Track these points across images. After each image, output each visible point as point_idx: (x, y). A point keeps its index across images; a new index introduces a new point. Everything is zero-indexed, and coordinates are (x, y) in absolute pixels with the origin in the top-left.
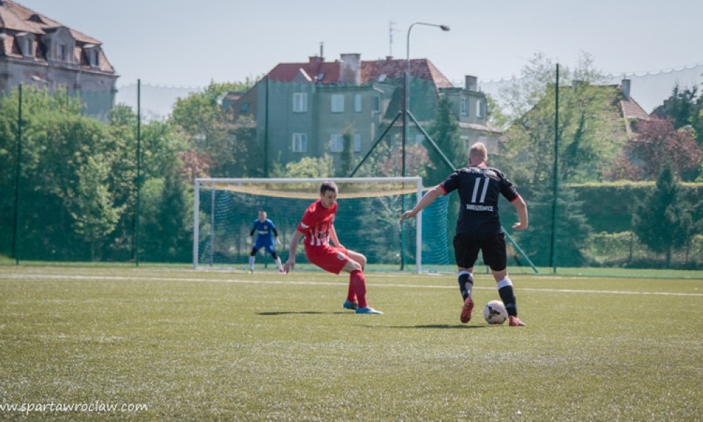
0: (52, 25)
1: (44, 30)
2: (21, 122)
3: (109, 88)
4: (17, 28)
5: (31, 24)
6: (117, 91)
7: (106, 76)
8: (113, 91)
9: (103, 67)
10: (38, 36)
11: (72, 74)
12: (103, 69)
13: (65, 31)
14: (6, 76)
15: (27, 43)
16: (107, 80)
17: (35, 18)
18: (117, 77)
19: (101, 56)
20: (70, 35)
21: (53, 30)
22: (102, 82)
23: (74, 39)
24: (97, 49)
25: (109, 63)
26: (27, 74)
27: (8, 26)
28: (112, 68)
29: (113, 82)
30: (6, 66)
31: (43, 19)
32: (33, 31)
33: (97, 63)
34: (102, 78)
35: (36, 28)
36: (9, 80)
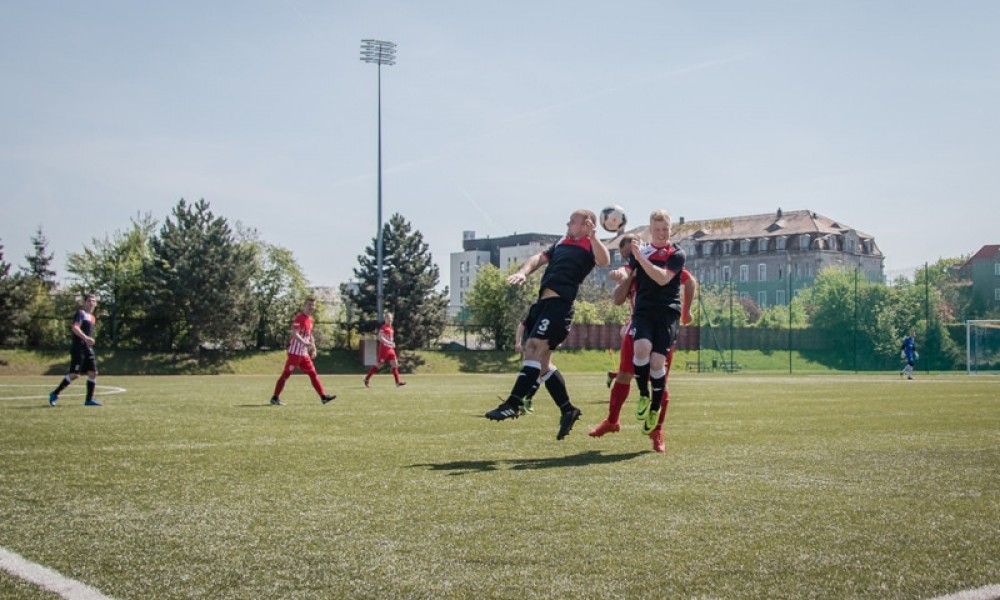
0: (845, 229)
1: (841, 232)
2: (844, 289)
3: (879, 265)
4: (826, 232)
5: (833, 229)
6: (884, 266)
7: (878, 258)
8: (882, 266)
9: (876, 252)
10: (837, 236)
11: (858, 257)
12: (875, 254)
13: (853, 232)
14: (820, 260)
15: (832, 240)
16: (878, 260)
17: (835, 225)
19: (874, 246)
20: (856, 234)
21: (846, 232)
22: (875, 261)
23: (859, 236)
24: (872, 242)
25: (879, 250)
26: (832, 258)
27: (820, 231)
28: (881, 252)
29: (882, 261)
30: (820, 254)
31: (840, 226)
32: (834, 233)
33: (872, 250)
34: (875, 259)
35: (836, 231)
36: (822, 263)
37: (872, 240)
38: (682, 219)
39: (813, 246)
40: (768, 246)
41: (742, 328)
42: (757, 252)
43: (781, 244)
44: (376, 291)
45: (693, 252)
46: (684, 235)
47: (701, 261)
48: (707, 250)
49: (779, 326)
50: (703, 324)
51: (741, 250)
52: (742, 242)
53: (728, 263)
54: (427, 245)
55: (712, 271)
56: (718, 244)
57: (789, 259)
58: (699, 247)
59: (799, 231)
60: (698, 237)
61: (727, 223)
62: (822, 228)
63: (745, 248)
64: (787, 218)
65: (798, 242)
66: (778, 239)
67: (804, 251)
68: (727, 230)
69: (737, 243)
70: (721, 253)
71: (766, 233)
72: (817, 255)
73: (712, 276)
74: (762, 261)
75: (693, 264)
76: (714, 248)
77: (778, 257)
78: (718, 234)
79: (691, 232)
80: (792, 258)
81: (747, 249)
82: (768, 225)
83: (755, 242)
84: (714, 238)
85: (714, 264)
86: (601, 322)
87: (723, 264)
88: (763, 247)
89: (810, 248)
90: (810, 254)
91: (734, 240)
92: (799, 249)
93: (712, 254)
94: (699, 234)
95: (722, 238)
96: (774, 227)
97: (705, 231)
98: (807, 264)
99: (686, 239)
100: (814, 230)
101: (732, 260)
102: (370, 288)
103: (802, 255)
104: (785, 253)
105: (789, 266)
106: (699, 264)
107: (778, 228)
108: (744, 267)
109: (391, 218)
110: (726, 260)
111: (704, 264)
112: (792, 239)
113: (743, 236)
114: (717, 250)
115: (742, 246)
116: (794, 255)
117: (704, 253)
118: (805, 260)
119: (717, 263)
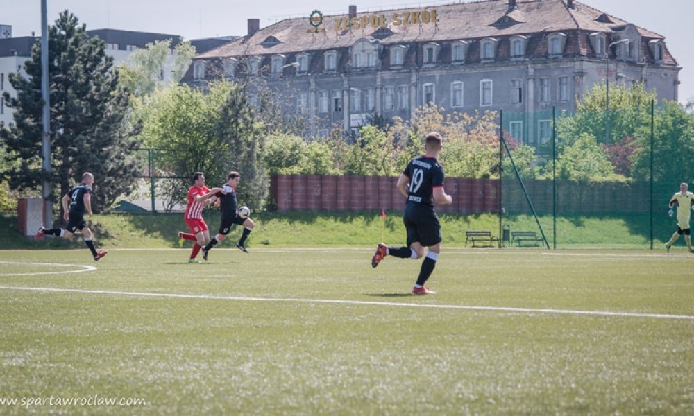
0: (618, 24)
1: (612, 29)
3: (671, 81)
4: (590, 29)
5: (601, 24)
6: (679, 83)
7: (670, 69)
8: (676, 83)
9: (666, 60)
10: (608, 34)
11: (639, 68)
12: (666, 62)
13: (632, 28)
14: (581, 74)
15: (599, 41)
16: (670, 73)
17: (604, 18)
18: (680, 68)
19: (664, 50)
20: (637, 31)
21: (622, 28)
22: (666, 75)
23: (641, 35)
24: (661, 43)
25: (671, 57)
26: (599, 71)
27: (582, 27)
28: (674, 60)
29: (676, 74)
30: (582, 65)
31: (611, 19)
32: (604, 30)
33: (661, 58)
34: (665, 71)
35: (605, 27)
36: (585, 77)
37: (662, 39)
38: (353, 9)
39: (569, 52)
40: (497, 52)
41: (535, 182)
42: (478, 61)
43: (518, 49)
44: (41, 127)
45: (373, 61)
46: (357, 34)
47: (387, 75)
48: (397, 57)
49: (586, 179)
50: (479, 175)
51: (453, 59)
52: (454, 45)
53: (431, 79)
54: (111, 59)
55: (404, 90)
56: (415, 48)
57: (531, 71)
58: (384, 53)
59: (548, 28)
60: (382, 38)
61: (429, 15)
62: (586, 22)
63: (458, 54)
64: (526, 5)
65: (545, 44)
66: (512, 40)
67: (555, 59)
68: (428, 27)
69: (445, 48)
70: (419, 62)
71: (494, 31)
72: (578, 66)
73: (405, 98)
74: (486, 76)
75: (375, 80)
76: (407, 55)
77: (513, 68)
78: (414, 33)
79: (370, 29)
80: (536, 70)
81: (462, 57)
82: (495, 17)
83: (474, 45)
84: (406, 39)
85: (410, 78)
86: (341, 173)
87: (421, 80)
88: (490, 53)
89: (565, 54)
90: (566, 64)
91: (440, 42)
92: (546, 55)
93: (406, 64)
94: (383, 32)
95: (421, 38)
96: (504, 22)
97: (394, 29)
98: (560, 79)
99: (362, 40)
100: (572, 26)
101: (437, 74)
102: (29, 121)
103: (552, 65)
104: (523, 62)
105: (531, 82)
106: (383, 80)
107: (512, 22)
108: (458, 84)
109: (58, 17)
110: (427, 74)
111: (392, 80)
112: (536, 40)
113: (456, 37)
114: (413, 58)
115: (453, 51)
116: (539, 66)
117: (392, 63)
118: (557, 73)
119: (414, 79)
